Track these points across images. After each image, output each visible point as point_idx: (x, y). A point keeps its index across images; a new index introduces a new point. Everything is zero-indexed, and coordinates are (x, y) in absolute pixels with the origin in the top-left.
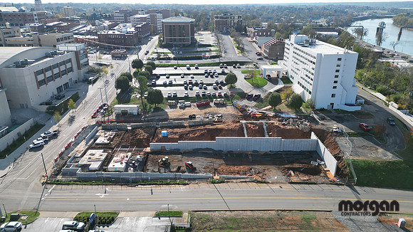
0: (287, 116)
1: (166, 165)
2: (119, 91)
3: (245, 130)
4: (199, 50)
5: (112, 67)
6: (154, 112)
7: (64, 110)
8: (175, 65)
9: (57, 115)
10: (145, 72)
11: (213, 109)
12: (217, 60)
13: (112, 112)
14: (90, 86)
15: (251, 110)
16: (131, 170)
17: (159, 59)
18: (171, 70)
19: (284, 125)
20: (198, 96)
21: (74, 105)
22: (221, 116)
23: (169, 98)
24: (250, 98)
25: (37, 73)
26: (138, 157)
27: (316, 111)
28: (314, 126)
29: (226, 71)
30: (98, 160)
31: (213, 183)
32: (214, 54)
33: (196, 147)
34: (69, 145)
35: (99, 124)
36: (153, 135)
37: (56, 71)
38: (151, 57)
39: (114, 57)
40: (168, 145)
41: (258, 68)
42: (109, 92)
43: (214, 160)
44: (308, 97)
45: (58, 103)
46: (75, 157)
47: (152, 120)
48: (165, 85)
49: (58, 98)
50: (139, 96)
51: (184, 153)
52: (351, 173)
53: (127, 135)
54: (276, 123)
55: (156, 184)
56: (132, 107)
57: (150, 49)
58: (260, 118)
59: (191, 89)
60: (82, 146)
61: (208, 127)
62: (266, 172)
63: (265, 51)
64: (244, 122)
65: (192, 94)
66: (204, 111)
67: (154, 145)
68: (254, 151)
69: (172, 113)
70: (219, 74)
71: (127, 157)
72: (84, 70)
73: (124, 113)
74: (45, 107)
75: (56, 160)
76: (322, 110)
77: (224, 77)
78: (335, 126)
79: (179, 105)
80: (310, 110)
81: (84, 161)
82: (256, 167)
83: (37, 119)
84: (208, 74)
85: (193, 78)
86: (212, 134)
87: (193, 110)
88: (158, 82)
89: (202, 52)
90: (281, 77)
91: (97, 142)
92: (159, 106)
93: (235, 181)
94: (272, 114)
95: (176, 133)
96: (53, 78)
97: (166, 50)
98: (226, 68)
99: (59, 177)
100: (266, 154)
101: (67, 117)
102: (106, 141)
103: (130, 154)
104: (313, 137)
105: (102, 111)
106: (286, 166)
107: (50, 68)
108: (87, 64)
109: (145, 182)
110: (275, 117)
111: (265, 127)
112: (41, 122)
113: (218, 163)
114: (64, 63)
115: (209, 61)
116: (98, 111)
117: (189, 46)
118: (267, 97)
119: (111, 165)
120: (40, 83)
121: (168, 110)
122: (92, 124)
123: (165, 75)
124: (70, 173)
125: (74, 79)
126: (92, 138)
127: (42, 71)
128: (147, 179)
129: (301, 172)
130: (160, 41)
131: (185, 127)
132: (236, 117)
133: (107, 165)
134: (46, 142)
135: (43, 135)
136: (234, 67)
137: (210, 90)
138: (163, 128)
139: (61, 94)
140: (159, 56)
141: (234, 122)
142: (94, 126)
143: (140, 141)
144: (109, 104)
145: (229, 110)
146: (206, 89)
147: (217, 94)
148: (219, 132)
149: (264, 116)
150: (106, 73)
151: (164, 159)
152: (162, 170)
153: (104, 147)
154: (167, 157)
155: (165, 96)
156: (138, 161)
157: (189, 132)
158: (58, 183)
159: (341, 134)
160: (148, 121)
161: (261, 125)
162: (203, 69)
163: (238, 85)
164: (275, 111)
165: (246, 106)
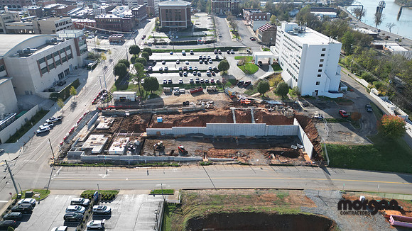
0: (274, 103)
1: (161, 149)
2: (117, 77)
3: (234, 117)
4: (195, 34)
5: (110, 53)
6: (150, 98)
7: (66, 96)
8: (171, 50)
9: (60, 102)
10: (142, 58)
11: (206, 95)
12: (212, 46)
13: (111, 99)
14: (90, 72)
15: (241, 97)
16: (129, 154)
17: (155, 44)
18: (166, 56)
19: (270, 111)
20: (192, 82)
21: (76, 92)
22: (213, 103)
23: (165, 85)
24: (241, 84)
25: (40, 62)
26: (136, 141)
27: (301, 98)
28: (298, 113)
29: (220, 57)
30: (99, 144)
31: (202, 165)
32: (209, 39)
33: (189, 133)
34: (73, 130)
35: (99, 110)
36: (149, 121)
37: (57, 58)
38: (148, 42)
39: (112, 42)
40: (163, 130)
41: (251, 54)
42: (108, 79)
43: (205, 144)
44: (295, 84)
45: (61, 90)
46: (78, 142)
47: (148, 107)
48: (161, 72)
49: (60, 84)
50: (136, 83)
51: (178, 137)
52: (325, 156)
53: (125, 121)
54: (263, 109)
55: (152, 166)
56: (130, 94)
57: (147, 33)
58: (249, 105)
59: (186, 76)
60: (84, 131)
61: (200, 113)
62: (250, 155)
63: (259, 36)
64: (234, 108)
65: (187, 81)
66: (197, 98)
67: (151, 130)
68: (241, 136)
69: (167, 100)
70: (213, 60)
71: (126, 141)
72: (83, 56)
73: (123, 100)
74: (48, 94)
75: (61, 144)
76: (307, 97)
77: (218, 63)
78: (316, 112)
79: (174, 92)
80: (295, 97)
81: (86, 145)
82: (242, 150)
83: (41, 105)
84: (202, 60)
85: (188, 64)
86: (203, 120)
87: (187, 97)
88: (155, 68)
89: (197, 36)
90: (272, 63)
91: (98, 127)
92: (155, 92)
93: (221, 163)
94: (260, 101)
95: (170, 119)
96: (54, 65)
97: (162, 35)
98: (220, 54)
99: (65, 160)
100: (252, 139)
101: (69, 103)
102: (106, 127)
103: (128, 139)
104: (296, 123)
105: (102, 98)
106: (269, 150)
107: (51, 56)
108: (86, 50)
109: (142, 164)
110: (262, 103)
111: (252, 113)
112: (46, 108)
113: (207, 147)
114: (64, 50)
115: (204, 46)
116: (98, 98)
117: (185, 30)
118: (257, 84)
119: (111, 149)
120: (42, 71)
121: (164, 97)
122: (92, 110)
123: (161, 61)
124: (75, 155)
125: (74, 66)
126: (93, 124)
127: (44, 60)
128: (144, 162)
129: (282, 155)
130: (157, 24)
131: (179, 113)
132: (227, 103)
133: (108, 149)
134: (52, 128)
135: (48, 121)
136: (228, 53)
137: (204, 77)
138: (158, 114)
139: (62, 80)
140: (156, 41)
141: (224, 108)
142: (94, 112)
143: (137, 126)
144: (108, 90)
145: (220, 97)
146: (199, 75)
147: (210, 81)
148: (210, 118)
149: (253, 103)
150: (105, 59)
151: (159, 144)
152: (158, 153)
153: (104, 132)
154: (161, 142)
155: (161, 83)
156: (135, 145)
157: (183, 118)
158: (65, 165)
159: (320, 120)
160: (145, 108)
161: (249, 112)
162: (198, 55)
163: (230, 72)
164: (263, 98)
165: (237, 93)
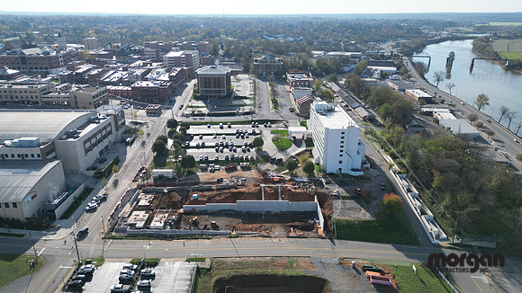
0: (301, 180)
1: (195, 224)
2: (155, 154)
3: (263, 194)
5: (148, 127)
6: (186, 175)
7: (108, 173)
9: (103, 181)
11: (239, 172)
12: (250, 118)
13: (150, 176)
14: (128, 148)
15: (271, 174)
16: (168, 228)
18: (203, 130)
19: (295, 188)
20: (227, 158)
22: (245, 180)
23: (201, 162)
24: (273, 161)
25: (85, 142)
26: (174, 217)
27: (326, 175)
28: (320, 191)
29: (257, 131)
30: (141, 220)
31: (231, 237)
33: (221, 209)
35: (140, 187)
36: (186, 198)
37: (99, 137)
38: (186, 112)
41: (287, 127)
43: (234, 219)
45: (103, 167)
46: (123, 218)
47: (185, 184)
48: (198, 147)
50: (174, 160)
51: (211, 213)
53: (164, 198)
54: (289, 186)
55: (188, 239)
56: (167, 171)
57: (185, 102)
58: (278, 182)
59: (222, 152)
60: (128, 208)
61: (232, 190)
63: (298, 107)
64: (263, 185)
65: (222, 157)
66: (231, 174)
68: (267, 212)
69: (203, 177)
70: (249, 134)
71: (165, 217)
72: (121, 131)
73: (161, 177)
74: (92, 173)
75: (109, 220)
76: (331, 174)
77: (254, 137)
78: (336, 190)
79: (209, 169)
81: (131, 220)
83: (87, 183)
84: (239, 134)
85: (224, 138)
86: (235, 197)
87: (222, 174)
88: (192, 144)
89: (236, 106)
90: (305, 138)
91: (140, 204)
92: (192, 169)
94: (288, 178)
95: (204, 196)
97: (200, 103)
98: (258, 127)
99: (114, 234)
100: (276, 214)
101: (111, 181)
102: (147, 204)
103: (167, 215)
104: (316, 199)
105: (141, 175)
107: (95, 135)
108: (124, 123)
109: (179, 237)
110: (290, 180)
111: (279, 190)
112: (91, 186)
113: (236, 222)
114: (105, 128)
115: (242, 118)
116: (137, 175)
117: (225, 97)
119: (152, 225)
120: (87, 150)
121: (199, 173)
122: (134, 187)
123: (198, 135)
124: (122, 230)
125: (112, 141)
126: (135, 201)
127: (89, 140)
128: (180, 235)
129: (300, 229)
130: (194, 91)
131: (213, 190)
133: (149, 224)
135: (95, 197)
136: (265, 126)
137: (239, 153)
138: (194, 191)
139: (103, 157)
140: (193, 112)
141: (255, 186)
142: (135, 190)
143: (175, 203)
144: (147, 167)
145: (253, 174)
146: (235, 151)
147: (244, 158)
148: (241, 195)
149: (282, 181)
151: (194, 219)
152: (192, 228)
154: (196, 217)
155: (197, 159)
156: (173, 220)
157: (216, 195)
158: (114, 238)
160: (182, 185)
161: (277, 189)
162: (235, 128)
163: (265, 148)
164: (292, 175)
165: (268, 170)
